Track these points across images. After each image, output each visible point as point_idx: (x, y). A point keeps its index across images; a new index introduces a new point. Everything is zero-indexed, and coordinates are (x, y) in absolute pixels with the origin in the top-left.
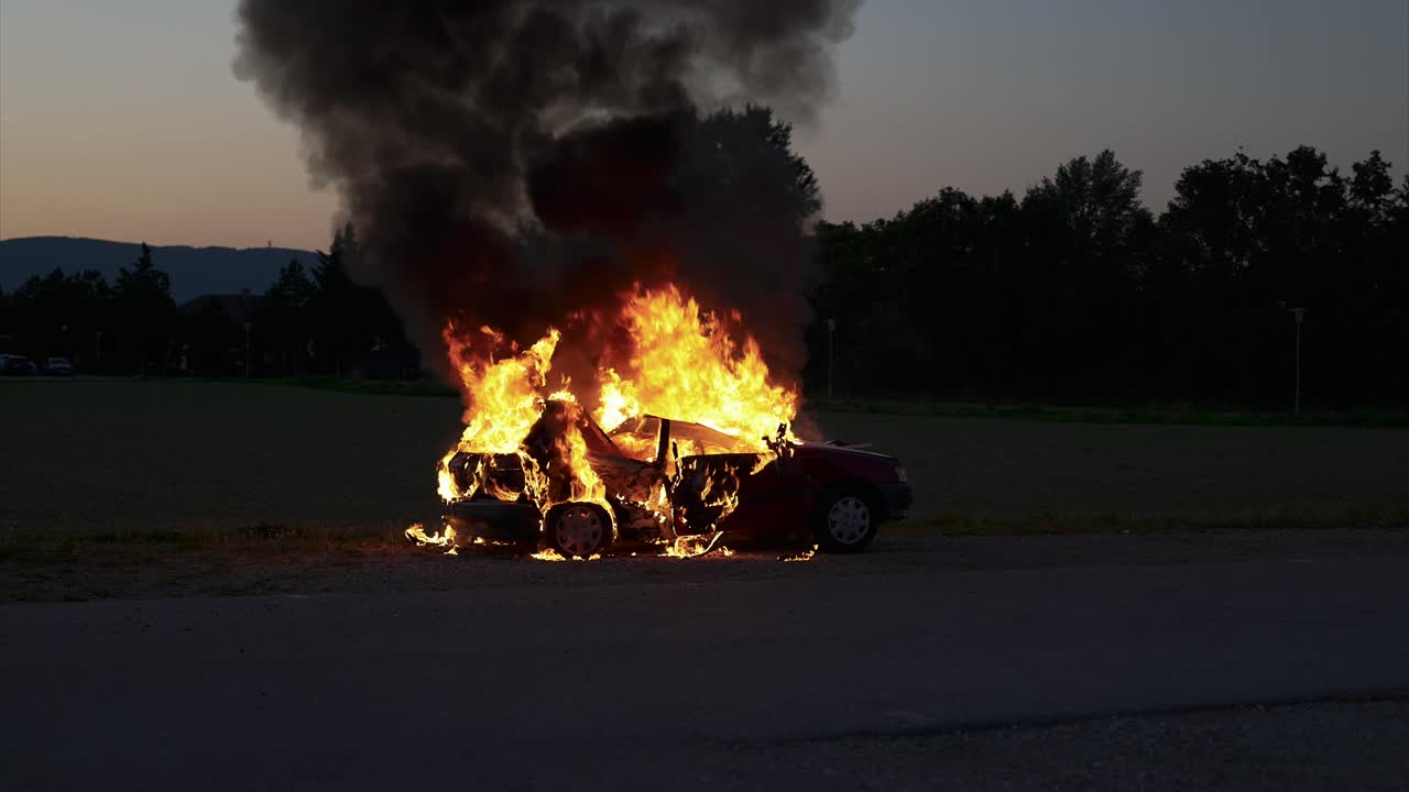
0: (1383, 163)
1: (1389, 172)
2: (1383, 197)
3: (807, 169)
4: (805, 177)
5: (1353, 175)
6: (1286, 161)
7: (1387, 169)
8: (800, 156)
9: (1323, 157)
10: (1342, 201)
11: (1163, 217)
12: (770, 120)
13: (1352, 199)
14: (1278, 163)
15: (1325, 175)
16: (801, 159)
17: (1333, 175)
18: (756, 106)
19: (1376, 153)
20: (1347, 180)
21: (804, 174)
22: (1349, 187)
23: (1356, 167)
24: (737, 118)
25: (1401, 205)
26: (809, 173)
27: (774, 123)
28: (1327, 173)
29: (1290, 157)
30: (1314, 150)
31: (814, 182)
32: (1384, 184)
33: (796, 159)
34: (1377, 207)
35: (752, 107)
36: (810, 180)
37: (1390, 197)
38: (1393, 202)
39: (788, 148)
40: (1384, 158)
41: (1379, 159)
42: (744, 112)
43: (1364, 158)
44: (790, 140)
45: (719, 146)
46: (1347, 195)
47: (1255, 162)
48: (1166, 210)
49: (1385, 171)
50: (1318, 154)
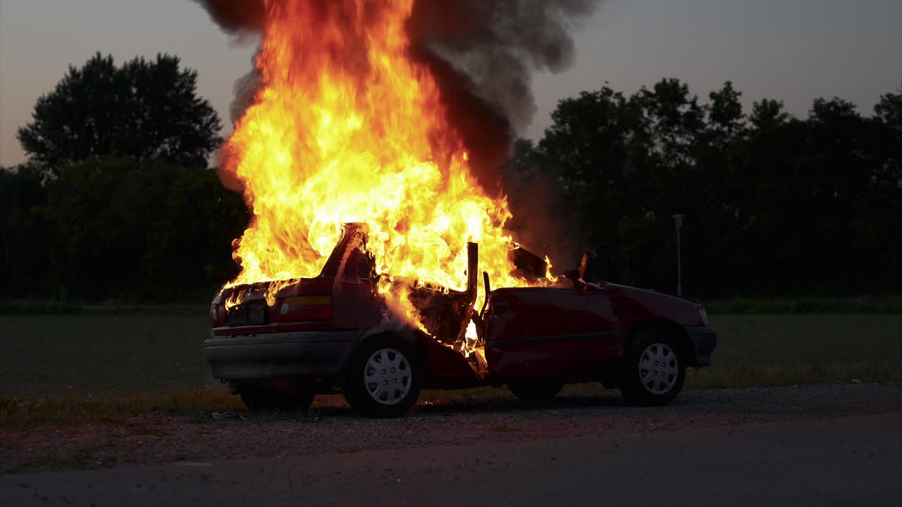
0: (734, 92)
1: (740, 100)
2: (735, 120)
3: (211, 110)
4: (210, 117)
5: (711, 103)
6: (653, 91)
7: (738, 97)
8: (204, 98)
9: (685, 88)
10: (702, 126)
11: (542, 143)
12: (177, 68)
13: (710, 123)
14: (647, 94)
15: (687, 103)
16: (206, 102)
17: (693, 103)
18: (165, 56)
19: (729, 84)
20: (706, 107)
21: (209, 114)
22: (707, 114)
23: (713, 96)
24: (149, 66)
25: (751, 128)
26: (213, 114)
27: (181, 70)
28: (689, 100)
29: (658, 87)
30: (678, 81)
31: (218, 121)
32: (735, 110)
33: (202, 102)
34: (730, 130)
35: (162, 56)
36: (214, 119)
37: (740, 121)
38: (742, 125)
39: (194, 92)
40: (736, 88)
41: (731, 89)
42: (155, 62)
43: (719, 88)
44: (197, 85)
45: (134, 90)
46: (706, 120)
47: (619, 95)
48: (544, 137)
49: (736, 99)
50: (681, 84)
